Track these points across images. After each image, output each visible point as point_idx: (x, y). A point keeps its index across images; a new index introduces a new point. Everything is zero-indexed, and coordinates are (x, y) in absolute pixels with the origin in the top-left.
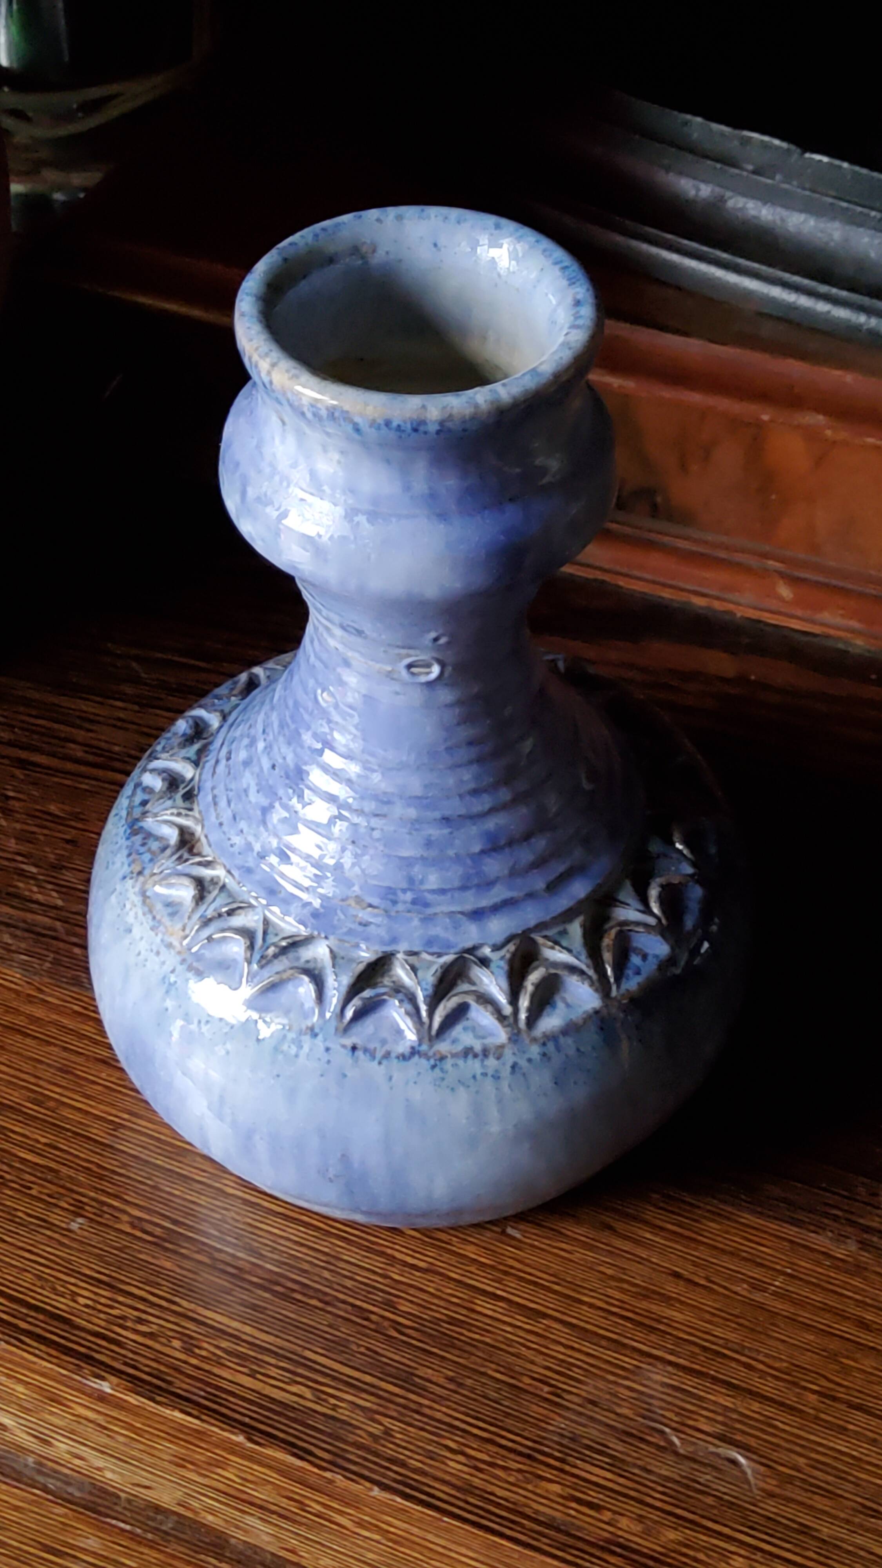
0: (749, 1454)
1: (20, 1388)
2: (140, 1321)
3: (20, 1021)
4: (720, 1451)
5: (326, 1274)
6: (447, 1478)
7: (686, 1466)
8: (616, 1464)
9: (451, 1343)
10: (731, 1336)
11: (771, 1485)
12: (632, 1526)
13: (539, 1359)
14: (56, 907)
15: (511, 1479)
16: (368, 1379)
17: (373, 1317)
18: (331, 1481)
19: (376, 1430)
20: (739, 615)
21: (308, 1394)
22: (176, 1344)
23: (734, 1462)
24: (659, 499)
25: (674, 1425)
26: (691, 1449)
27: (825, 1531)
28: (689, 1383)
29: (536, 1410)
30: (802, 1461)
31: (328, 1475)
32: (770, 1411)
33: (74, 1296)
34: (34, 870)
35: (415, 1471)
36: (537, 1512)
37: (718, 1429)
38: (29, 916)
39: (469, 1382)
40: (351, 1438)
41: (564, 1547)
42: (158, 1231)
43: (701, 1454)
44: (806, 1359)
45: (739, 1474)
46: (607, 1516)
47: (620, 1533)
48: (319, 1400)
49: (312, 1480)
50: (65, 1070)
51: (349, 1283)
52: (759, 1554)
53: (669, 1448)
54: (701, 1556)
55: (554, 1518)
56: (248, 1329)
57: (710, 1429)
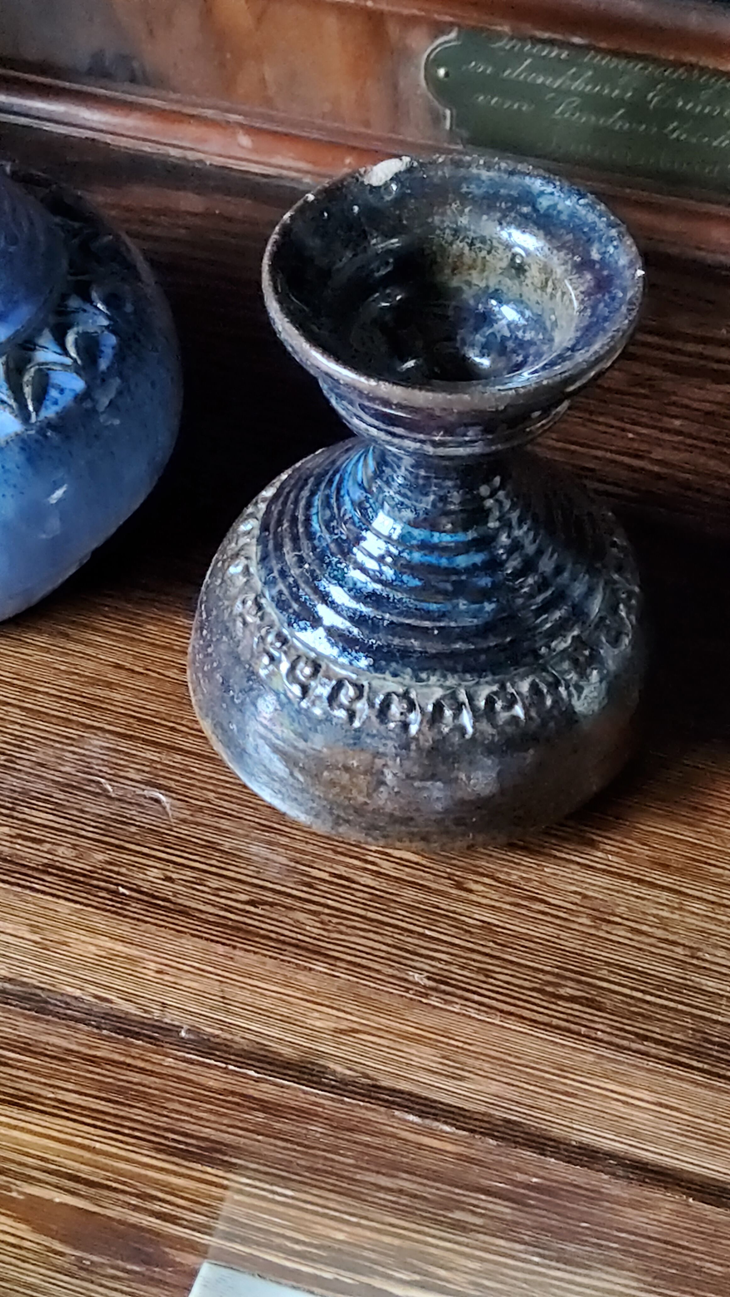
0: (168, 793)
4: (146, 793)
7: (115, 805)
8: (58, 808)
11: (186, 814)
12: (66, 852)
23: (157, 801)
25: (108, 776)
26: (120, 793)
27: (228, 845)
28: (125, 747)
30: (212, 795)
32: (188, 761)
37: (147, 777)
43: (129, 796)
45: (160, 809)
46: (46, 847)
47: (56, 858)
52: (171, 865)
53: (104, 793)
54: (123, 870)
57: (138, 778)
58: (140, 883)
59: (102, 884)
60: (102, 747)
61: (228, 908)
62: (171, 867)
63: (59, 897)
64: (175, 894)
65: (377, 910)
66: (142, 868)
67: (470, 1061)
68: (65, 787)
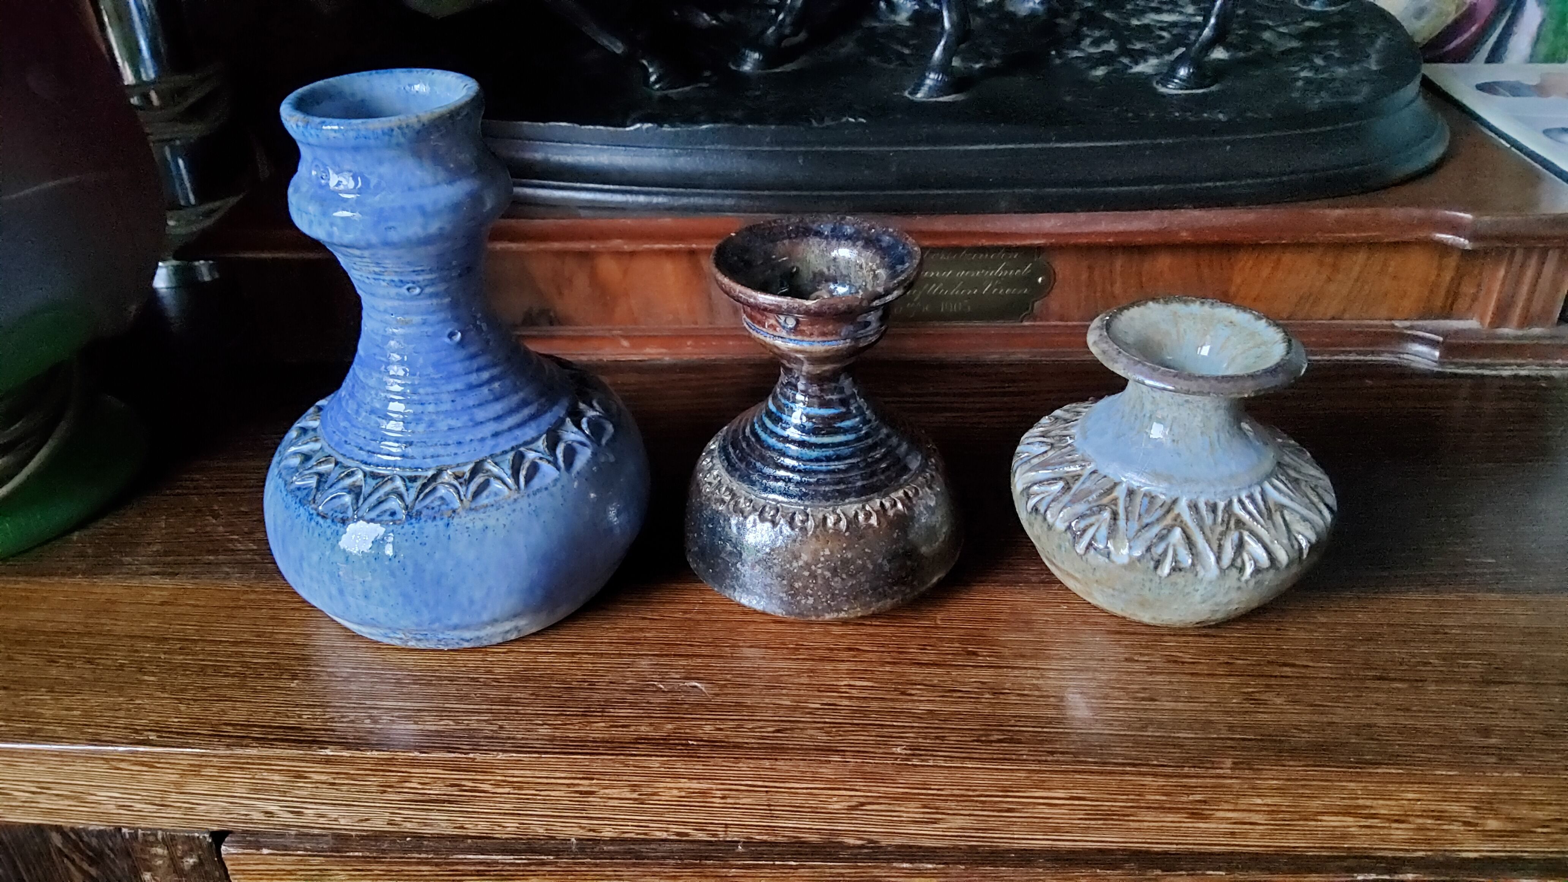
0: (701, 681)
1: (276, 777)
2: (343, 717)
3: (241, 603)
4: (687, 684)
5: (450, 668)
6: (540, 737)
7: (670, 695)
8: (633, 705)
9: (528, 679)
10: (680, 636)
11: (717, 690)
12: (647, 729)
13: (578, 673)
14: (253, 550)
15: (577, 728)
16: (485, 707)
17: (481, 680)
18: (474, 759)
19: (495, 728)
20: (605, 360)
21: (451, 723)
22: (368, 721)
23: (695, 687)
24: (552, 314)
25: (658, 680)
26: (670, 687)
27: (749, 702)
28: (662, 661)
29: (583, 694)
30: (729, 677)
31: (471, 756)
32: (707, 660)
33: (300, 716)
34: (236, 537)
35: (523, 739)
36: (594, 738)
37: (683, 675)
38: (237, 557)
39: (542, 693)
40: (481, 735)
41: (613, 749)
42: (345, 675)
43: (676, 688)
44: (721, 634)
45: (699, 692)
46: (632, 728)
47: (642, 734)
48: (458, 724)
49: (463, 765)
50: (272, 618)
51: (464, 669)
53: (660, 690)
54: (688, 731)
55: (603, 738)
56: (409, 704)
57: (678, 676)
58: (702, 735)
59: (677, 742)
60: (648, 665)
61: (763, 738)
62: (718, 722)
63: (651, 756)
64: (727, 737)
65: (859, 718)
66: (700, 727)
67: (942, 804)
68: (633, 692)
